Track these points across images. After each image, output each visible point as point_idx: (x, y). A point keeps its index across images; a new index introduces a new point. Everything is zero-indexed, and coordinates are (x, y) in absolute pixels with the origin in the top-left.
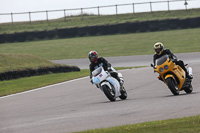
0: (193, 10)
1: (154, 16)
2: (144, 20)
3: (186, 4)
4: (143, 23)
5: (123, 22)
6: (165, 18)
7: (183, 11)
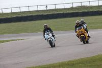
0: (50, 10)
2: (26, 15)
3: (47, 7)
4: (25, 17)
5: (15, 16)
6: (36, 14)
7: (45, 10)
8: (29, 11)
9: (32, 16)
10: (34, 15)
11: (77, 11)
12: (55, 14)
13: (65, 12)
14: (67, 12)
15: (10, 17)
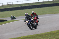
3: (38, 1)
8: (28, 3)
9: (30, 6)
10: (31, 5)
11: (56, 3)
12: (43, 5)
13: (49, 3)
14: (50, 3)
15: (17, 6)
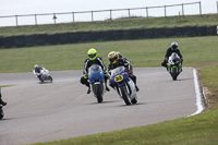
1: (20, 31)
3: (55, 18)
6: (32, 33)
8: (18, 26)
13: (95, 29)
